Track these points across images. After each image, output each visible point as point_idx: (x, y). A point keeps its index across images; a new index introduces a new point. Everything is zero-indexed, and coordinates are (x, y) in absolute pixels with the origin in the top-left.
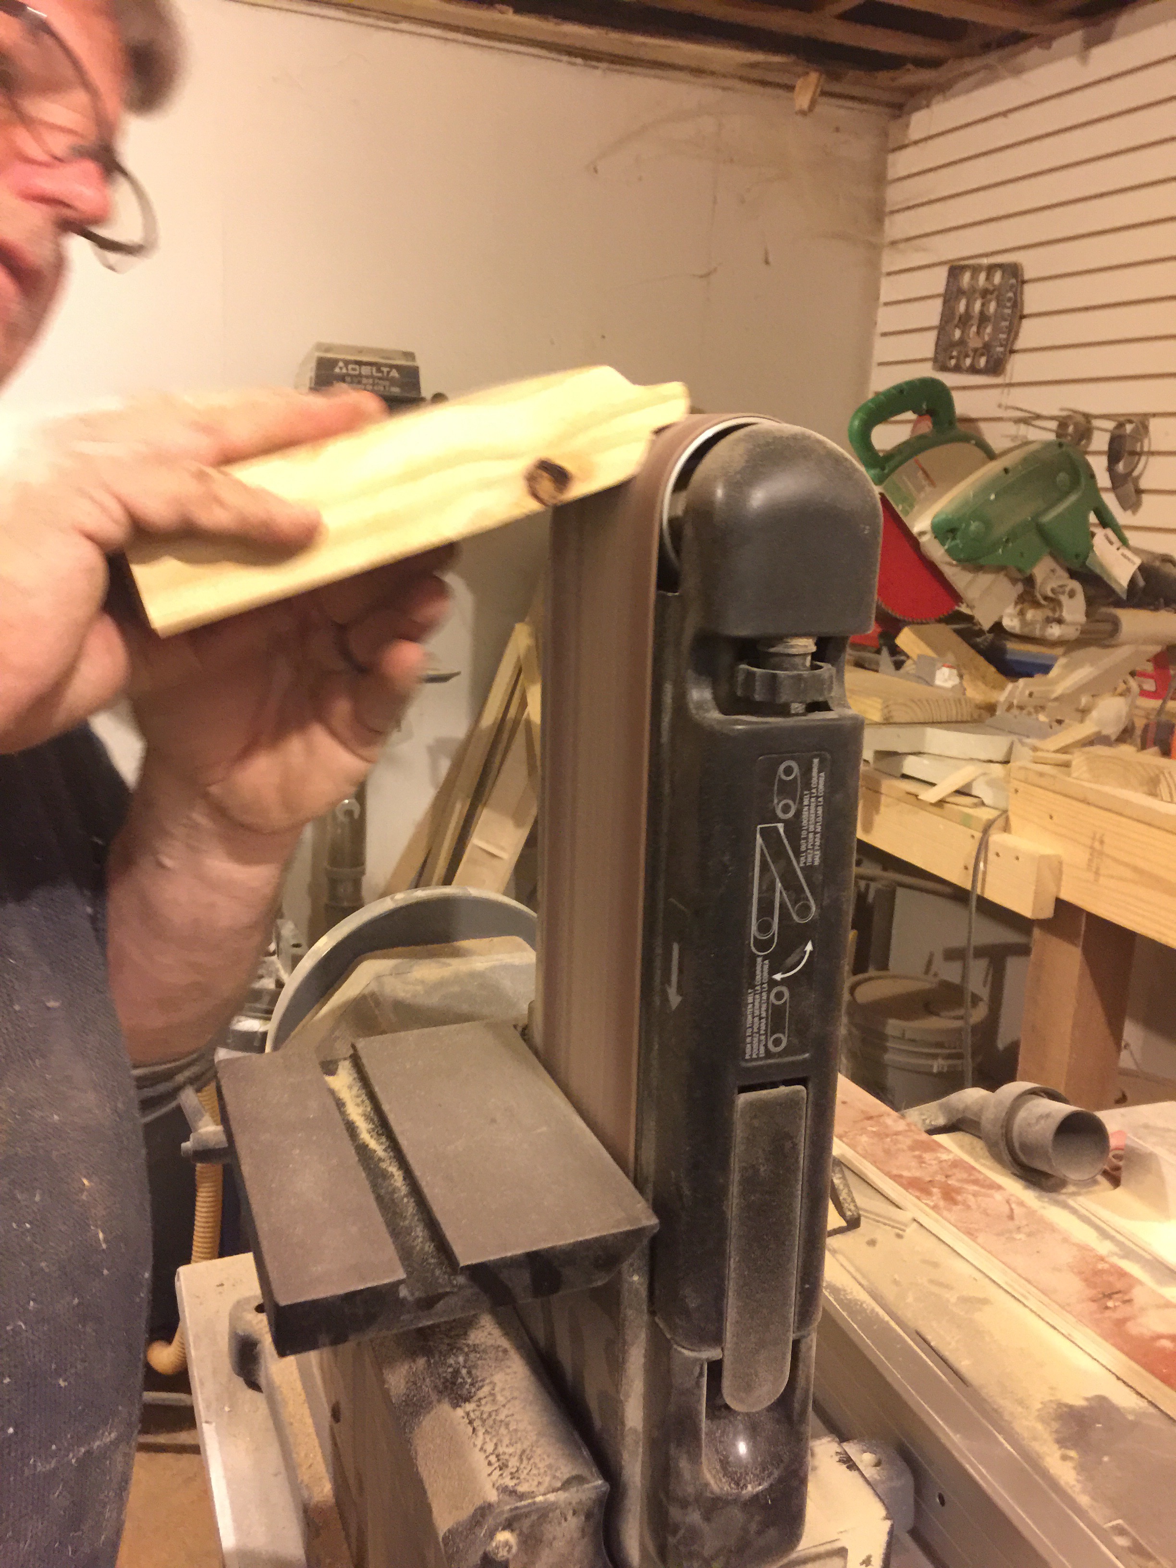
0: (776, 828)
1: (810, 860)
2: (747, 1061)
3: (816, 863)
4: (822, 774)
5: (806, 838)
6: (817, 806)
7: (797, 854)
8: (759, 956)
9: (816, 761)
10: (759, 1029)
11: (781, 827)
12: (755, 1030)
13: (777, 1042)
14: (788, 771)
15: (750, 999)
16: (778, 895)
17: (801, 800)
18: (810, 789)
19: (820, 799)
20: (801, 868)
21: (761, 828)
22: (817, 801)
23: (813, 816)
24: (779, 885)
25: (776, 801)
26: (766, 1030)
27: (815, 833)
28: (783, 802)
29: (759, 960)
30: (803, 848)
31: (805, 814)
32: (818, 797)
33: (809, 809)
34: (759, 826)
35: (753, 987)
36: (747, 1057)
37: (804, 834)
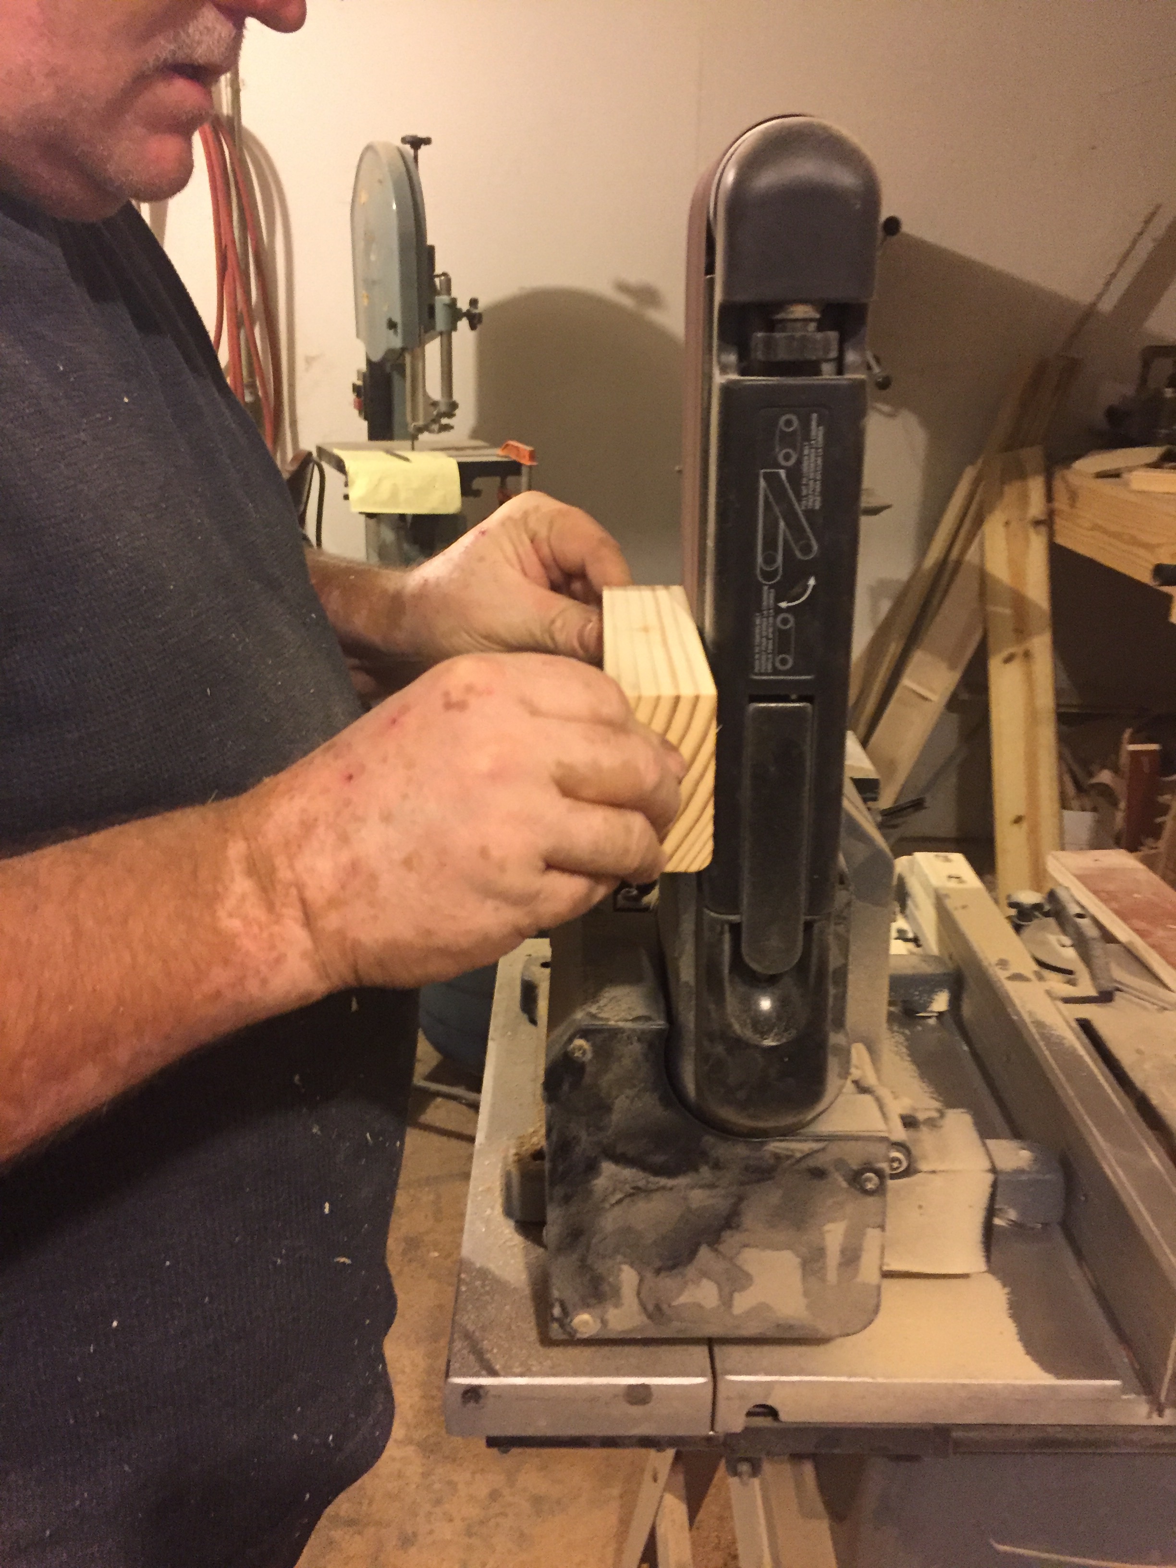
0: (778, 474)
1: (810, 504)
2: (756, 674)
3: (817, 507)
4: (821, 428)
5: (807, 485)
6: (816, 456)
7: (799, 498)
8: (766, 585)
9: (815, 416)
10: (767, 648)
11: (782, 473)
12: (763, 649)
13: (784, 662)
14: (789, 423)
15: (758, 621)
16: (781, 532)
17: (802, 451)
18: (809, 440)
19: (820, 450)
20: (802, 511)
21: (765, 473)
22: (817, 452)
23: (812, 465)
24: (782, 524)
25: (777, 450)
26: (773, 650)
27: (815, 481)
28: (784, 451)
29: (766, 588)
30: (804, 492)
31: (805, 464)
32: (817, 448)
33: (809, 459)
34: (762, 471)
35: (760, 610)
36: (756, 670)
37: (804, 481)
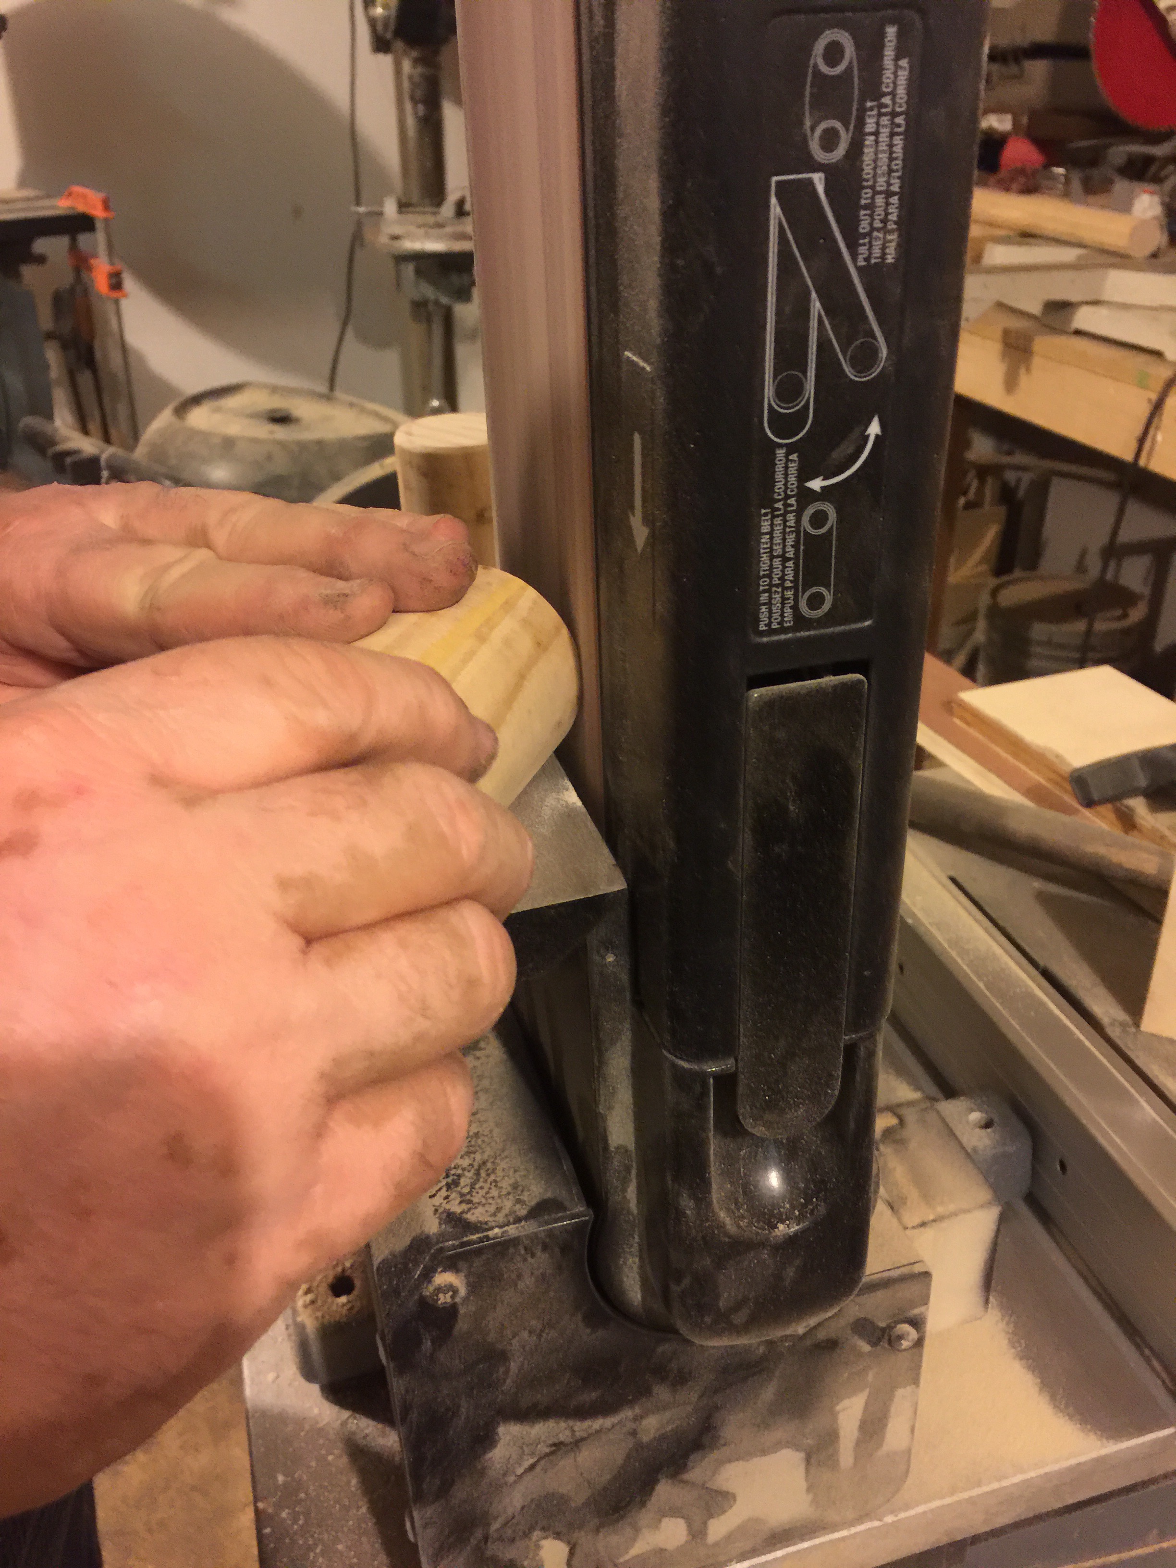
0: (810, 182)
1: (877, 252)
2: (762, 634)
3: (890, 259)
4: (904, 63)
5: (871, 207)
6: (892, 135)
7: (853, 240)
8: (781, 446)
9: (891, 31)
10: (782, 579)
11: (818, 180)
12: (776, 581)
13: (816, 601)
14: (834, 53)
15: (765, 527)
16: (814, 324)
17: (861, 122)
18: (878, 95)
19: (900, 120)
20: (859, 269)
21: (778, 183)
22: (893, 124)
23: (884, 157)
24: (816, 306)
25: (808, 123)
26: (795, 581)
27: (889, 194)
28: (824, 125)
29: (780, 453)
30: (864, 227)
31: (868, 153)
32: (894, 114)
33: (877, 142)
34: (775, 179)
35: (768, 501)
36: (762, 627)
37: (866, 194)
